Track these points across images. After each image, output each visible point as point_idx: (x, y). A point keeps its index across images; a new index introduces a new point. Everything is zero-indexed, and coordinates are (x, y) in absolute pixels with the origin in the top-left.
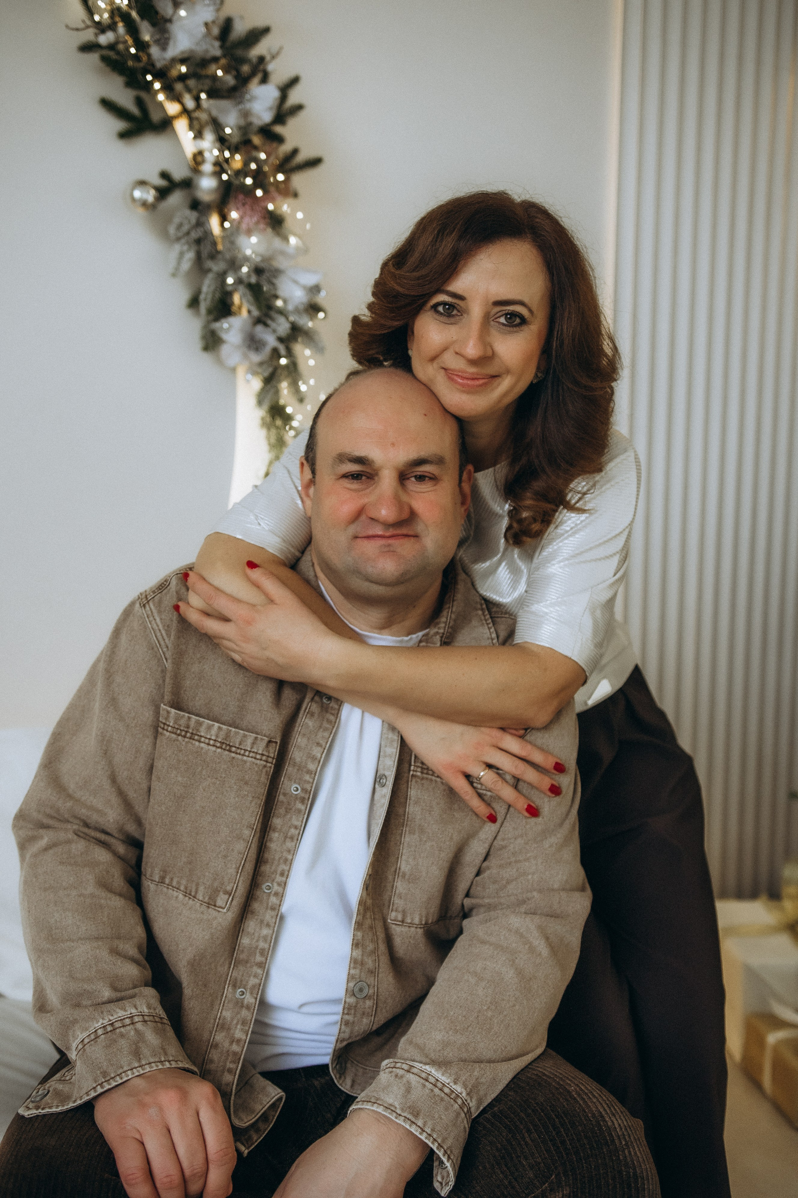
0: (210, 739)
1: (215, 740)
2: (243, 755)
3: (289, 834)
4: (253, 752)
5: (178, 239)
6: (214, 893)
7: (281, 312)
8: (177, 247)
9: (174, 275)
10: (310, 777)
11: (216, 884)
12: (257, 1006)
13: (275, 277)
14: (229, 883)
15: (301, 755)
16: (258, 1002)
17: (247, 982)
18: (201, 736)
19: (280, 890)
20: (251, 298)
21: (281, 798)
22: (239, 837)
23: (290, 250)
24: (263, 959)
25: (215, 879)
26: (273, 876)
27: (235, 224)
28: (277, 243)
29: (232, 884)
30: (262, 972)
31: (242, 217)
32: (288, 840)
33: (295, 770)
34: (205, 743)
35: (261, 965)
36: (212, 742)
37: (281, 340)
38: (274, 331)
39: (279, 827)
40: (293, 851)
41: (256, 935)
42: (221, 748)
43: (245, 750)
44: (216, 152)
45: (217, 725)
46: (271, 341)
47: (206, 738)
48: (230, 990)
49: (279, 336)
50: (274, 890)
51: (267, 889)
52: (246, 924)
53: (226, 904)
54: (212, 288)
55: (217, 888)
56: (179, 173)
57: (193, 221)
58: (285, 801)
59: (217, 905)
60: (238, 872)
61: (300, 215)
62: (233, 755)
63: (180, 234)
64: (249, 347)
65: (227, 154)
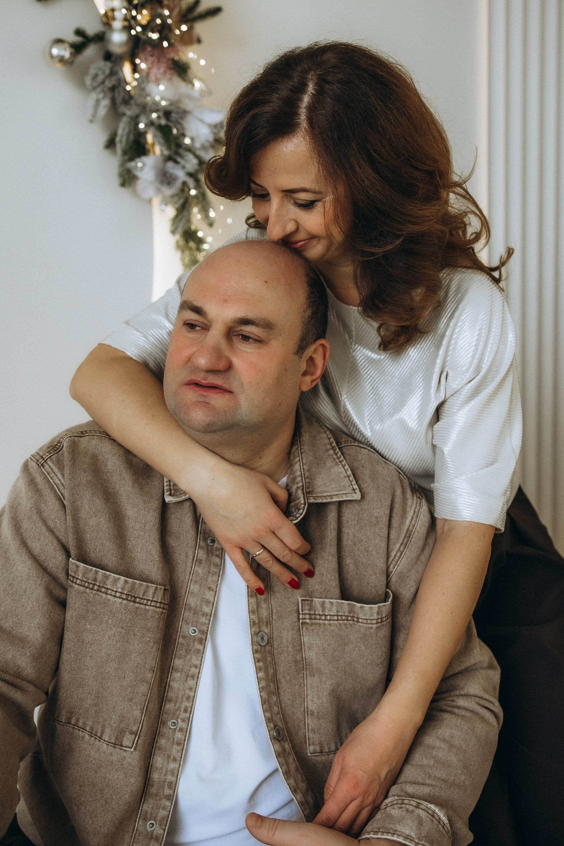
0: (116, 592)
1: (121, 593)
2: (146, 605)
3: (190, 673)
4: (154, 601)
5: (95, 88)
6: (120, 733)
7: (189, 149)
8: (94, 96)
9: (91, 121)
10: (206, 619)
11: (122, 725)
12: (164, 837)
13: (182, 118)
14: (135, 724)
15: (196, 600)
16: (166, 833)
17: (157, 814)
18: (108, 589)
19: (184, 725)
20: (162, 140)
21: (181, 640)
22: (143, 680)
23: (196, 94)
24: (171, 792)
25: (122, 721)
26: (178, 713)
27: (144, 74)
28: (183, 87)
29: (138, 725)
30: (170, 804)
31: (149, 68)
32: (189, 678)
33: (191, 614)
34: (111, 595)
35: (169, 798)
36: (118, 594)
37: (190, 175)
38: (184, 167)
39: (181, 667)
40: (194, 689)
41: (164, 769)
42: (127, 599)
43: (148, 600)
44: (124, 11)
45: (123, 578)
46: (181, 175)
47: (113, 591)
48: (141, 823)
49: (187, 171)
50: (179, 726)
51: (172, 726)
52: (154, 759)
53: (133, 744)
54: (127, 131)
55: (123, 729)
56: (92, 29)
57: (108, 71)
58: (184, 642)
59: (124, 745)
60: (143, 713)
61: (202, 62)
62: (137, 605)
63: (95, 84)
64: (162, 182)
65: (134, 13)
